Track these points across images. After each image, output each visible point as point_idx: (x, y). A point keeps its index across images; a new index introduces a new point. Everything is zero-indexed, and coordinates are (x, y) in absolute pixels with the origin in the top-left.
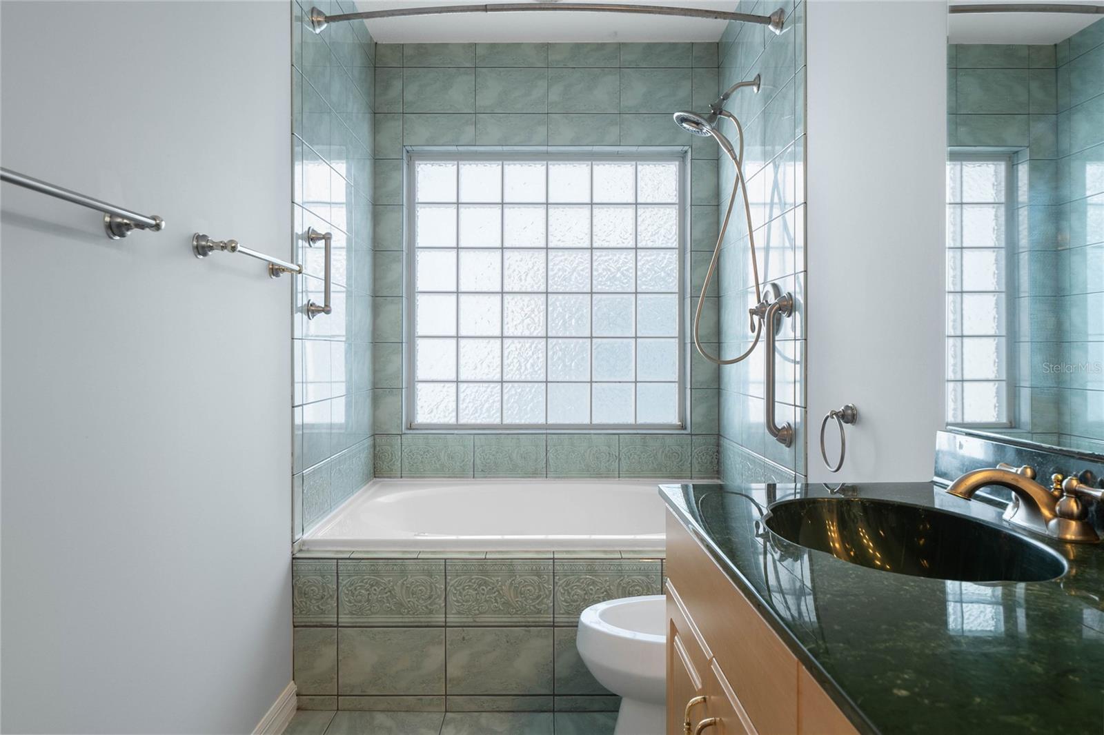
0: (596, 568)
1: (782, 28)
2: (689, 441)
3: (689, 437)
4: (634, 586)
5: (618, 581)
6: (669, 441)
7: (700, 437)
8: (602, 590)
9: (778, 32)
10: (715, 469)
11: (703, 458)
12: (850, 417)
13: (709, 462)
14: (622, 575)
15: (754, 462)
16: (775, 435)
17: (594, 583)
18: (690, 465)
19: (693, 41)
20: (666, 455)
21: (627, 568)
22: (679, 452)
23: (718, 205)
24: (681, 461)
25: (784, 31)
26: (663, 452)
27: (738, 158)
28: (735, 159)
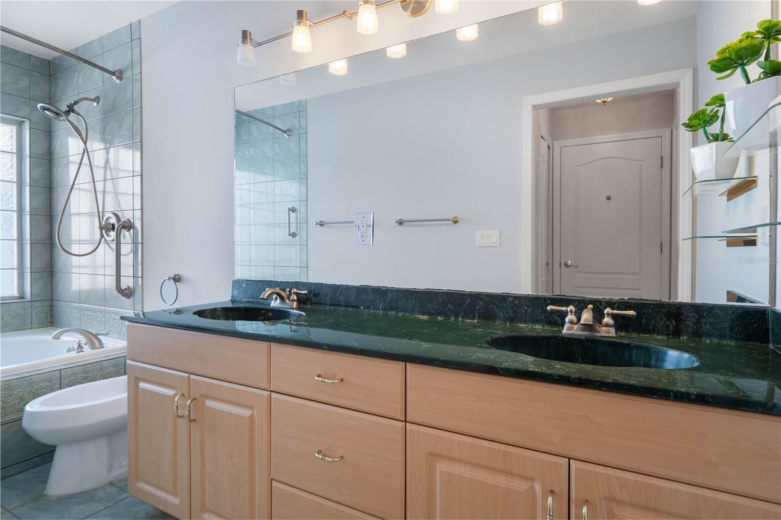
0: (13, 385)
1: (121, 80)
2: (30, 306)
3: (30, 303)
4: (41, 390)
5: (30, 389)
6: (13, 306)
7: (38, 303)
8: (18, 397)
9: (118, 81)
10: (50, 321)
11: (41, 315)
12: (178, 280)
13: (44, 317)
14: (32, 386)
15: (95, 311)
16: (121, 293)
17: (10, 395)
18: (30, 321)
19: (30, 53)
20: (12, 316)
21: (36, 380)
22: (22, 313)
23: (50, 160)
24: (23, 319)
25: (122, 82)
26: (9, 315)
27: (85, 140)
28: (83, 140)
